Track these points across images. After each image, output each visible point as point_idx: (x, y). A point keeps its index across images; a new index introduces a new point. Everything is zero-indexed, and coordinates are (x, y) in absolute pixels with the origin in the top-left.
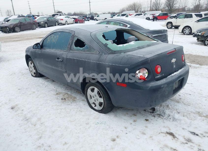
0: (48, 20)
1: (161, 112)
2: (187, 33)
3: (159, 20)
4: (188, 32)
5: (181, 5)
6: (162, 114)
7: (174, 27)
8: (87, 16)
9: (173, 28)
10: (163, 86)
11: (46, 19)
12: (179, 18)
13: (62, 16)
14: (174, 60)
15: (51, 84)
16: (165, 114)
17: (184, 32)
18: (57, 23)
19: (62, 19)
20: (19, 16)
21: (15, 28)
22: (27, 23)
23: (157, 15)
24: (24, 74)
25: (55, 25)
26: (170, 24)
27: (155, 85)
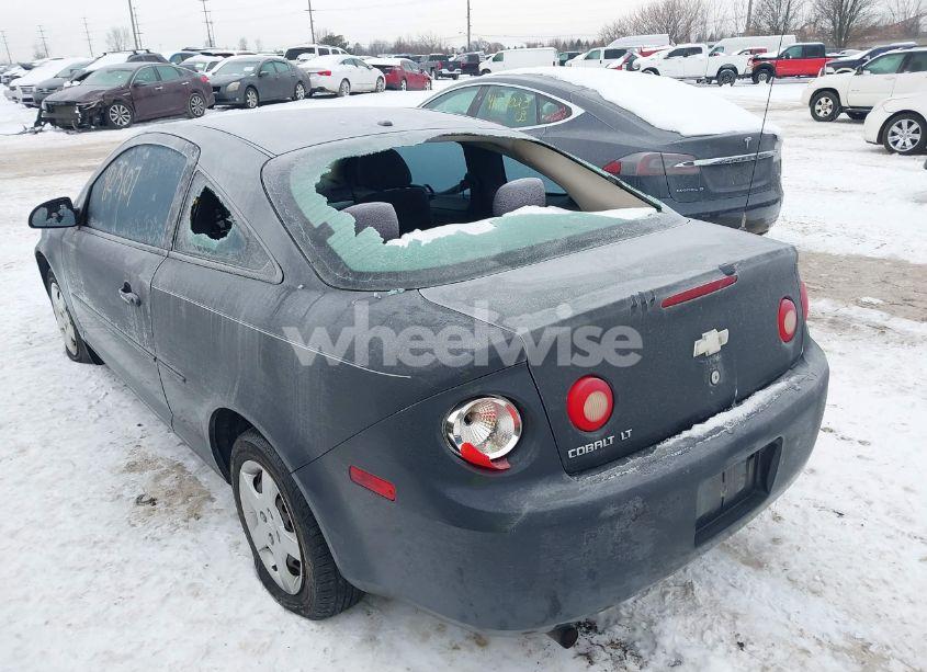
0: (260, 76)
1: (634, 629)
2: (904, 144)
3: (780, 77)
4: (908, 143)
5: (901, 5)
6: (638, 644)
7: (849, 113)
8: (446, 58)
9: (844, 116)
10: (611, 511)
11: (251, 69)
12: (872, 72)
13: (331, 56)
14: (711, 342)
15: (129, 405)
16: (656, 645)
17: (890, 139)
18: (300, 87)
19: (328, 69)
20: (135, 57)
21: (107, 108)
22: (165, 85)
23: (775, 55)
24: (35, 343)
25: (295, 98)
26: (827, 101)
27: (561, 503)
